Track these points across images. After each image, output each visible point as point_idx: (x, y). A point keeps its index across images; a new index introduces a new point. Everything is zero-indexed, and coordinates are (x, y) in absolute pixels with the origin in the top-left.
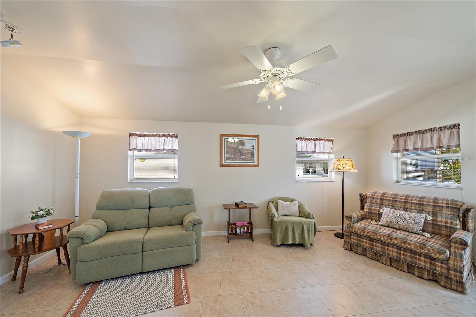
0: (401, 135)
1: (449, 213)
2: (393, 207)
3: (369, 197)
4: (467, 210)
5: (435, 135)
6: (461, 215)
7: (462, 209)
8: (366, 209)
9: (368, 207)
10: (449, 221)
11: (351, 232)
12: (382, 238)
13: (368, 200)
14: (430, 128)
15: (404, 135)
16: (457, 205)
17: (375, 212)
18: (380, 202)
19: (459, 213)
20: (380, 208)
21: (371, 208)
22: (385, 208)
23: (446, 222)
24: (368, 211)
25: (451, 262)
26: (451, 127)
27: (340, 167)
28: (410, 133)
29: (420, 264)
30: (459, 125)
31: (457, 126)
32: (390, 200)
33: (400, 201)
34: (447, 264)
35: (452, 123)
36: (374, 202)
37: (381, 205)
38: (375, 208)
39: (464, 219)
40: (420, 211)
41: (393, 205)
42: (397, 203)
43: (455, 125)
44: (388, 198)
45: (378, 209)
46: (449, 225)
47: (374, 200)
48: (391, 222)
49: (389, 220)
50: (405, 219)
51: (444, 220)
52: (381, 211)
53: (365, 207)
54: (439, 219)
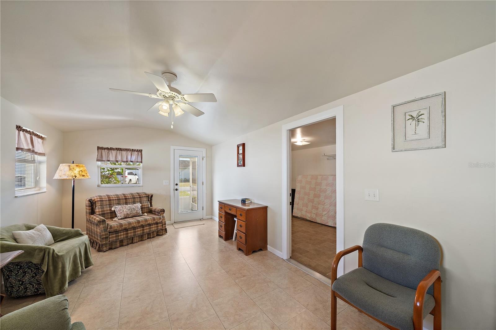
0: (105, 149)
1: (146, 199)
2: (119, 204)
3: (98, 201)
4: (152, 196)
5: (129, 153)
6: (150, 199)
7: (150, 196)
8: (99, 212)
9: (100, 210)
10: (147, 204)
11: (109, 233)
12: (135, 225)
13: (98, 204)
14: (126, 148)
15: (108, 149)
16: (147, 195)
17: (107, 212)
18: (109, 203)
19: (149, 199)
20: (111, 207)
21: (103, 210)
22: (116, 206)
23: (146, 205)
24: (101, 213)
25: (163, 221)
26: (138, 151)
27: (83, 174)
28: (112, 148)
29: (153, 230)
30: (142, 151)
31: (141, 151)
32: (116, 199)
33: (122, 199)
34: (162, 223)
35: (139, 148)
36: (104, 204)
37: (110, 205)
38: (107, 209)
39: (151, 202)
40: (134, 203)
41: (119, 203)
42: (121, 201)
43: (140, 150)
44: (114, 199)
45: (109, 209)
46: (147, 206)
47: (104, 202)
48: (127, 214)
49: (126, 213)
50: (134, 209)
51: (145, 204)
52: (113, 209)
53: (97, 210)
54: (143, 204)
